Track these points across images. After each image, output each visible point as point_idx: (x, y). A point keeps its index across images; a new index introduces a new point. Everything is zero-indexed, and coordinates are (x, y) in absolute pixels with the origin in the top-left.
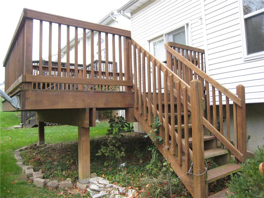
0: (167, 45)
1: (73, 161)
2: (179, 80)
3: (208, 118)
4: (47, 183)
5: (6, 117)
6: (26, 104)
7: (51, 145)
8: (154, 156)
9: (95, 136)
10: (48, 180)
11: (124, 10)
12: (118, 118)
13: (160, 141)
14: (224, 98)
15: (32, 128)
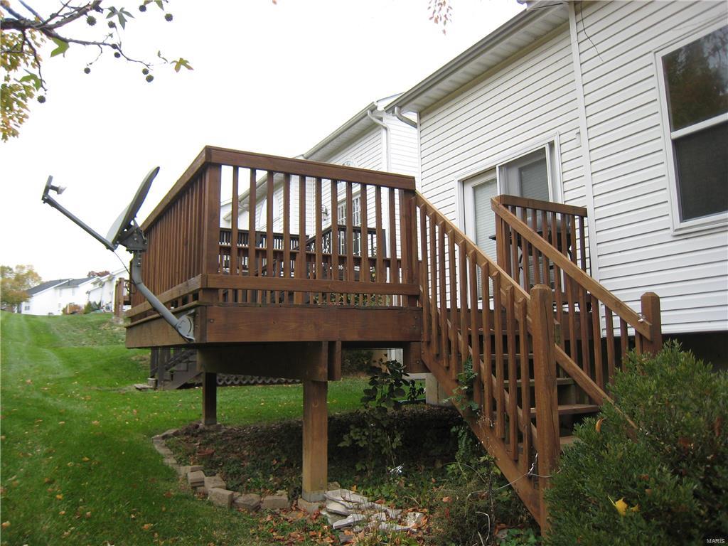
0: (496, 202)
1: (286, 459)
2: (511, 284)
3: (584, 366)
4: (236, 499)
5: (112, 363)
6: (207, 332)
7: (229, 427)
8: (463, 443)
9: (331, 411)
10: (238, 494)
11: (401, 107)
12: (388, 364)
13: (473, 410)
14: (616, 321)
15: (179, 391)
